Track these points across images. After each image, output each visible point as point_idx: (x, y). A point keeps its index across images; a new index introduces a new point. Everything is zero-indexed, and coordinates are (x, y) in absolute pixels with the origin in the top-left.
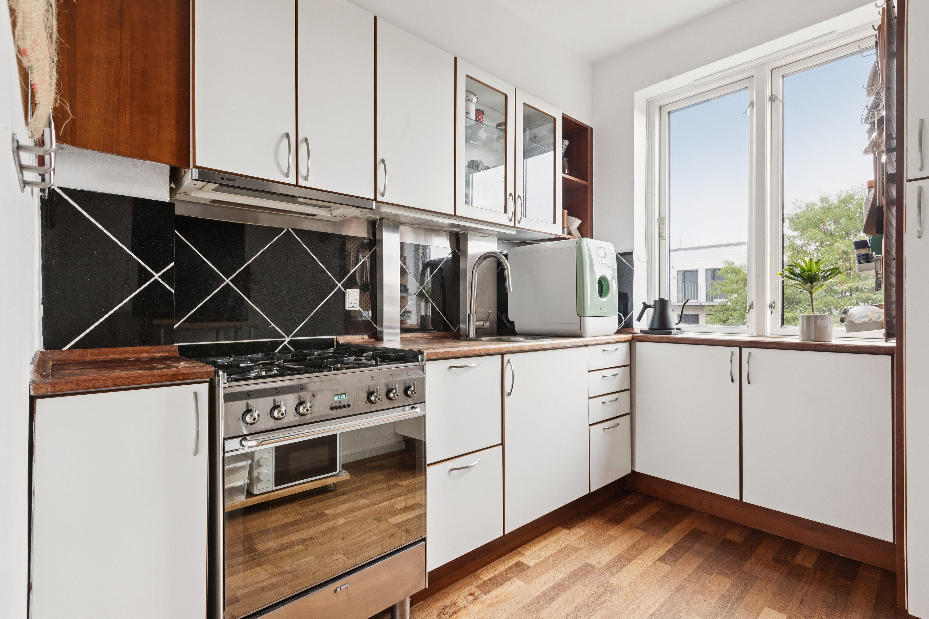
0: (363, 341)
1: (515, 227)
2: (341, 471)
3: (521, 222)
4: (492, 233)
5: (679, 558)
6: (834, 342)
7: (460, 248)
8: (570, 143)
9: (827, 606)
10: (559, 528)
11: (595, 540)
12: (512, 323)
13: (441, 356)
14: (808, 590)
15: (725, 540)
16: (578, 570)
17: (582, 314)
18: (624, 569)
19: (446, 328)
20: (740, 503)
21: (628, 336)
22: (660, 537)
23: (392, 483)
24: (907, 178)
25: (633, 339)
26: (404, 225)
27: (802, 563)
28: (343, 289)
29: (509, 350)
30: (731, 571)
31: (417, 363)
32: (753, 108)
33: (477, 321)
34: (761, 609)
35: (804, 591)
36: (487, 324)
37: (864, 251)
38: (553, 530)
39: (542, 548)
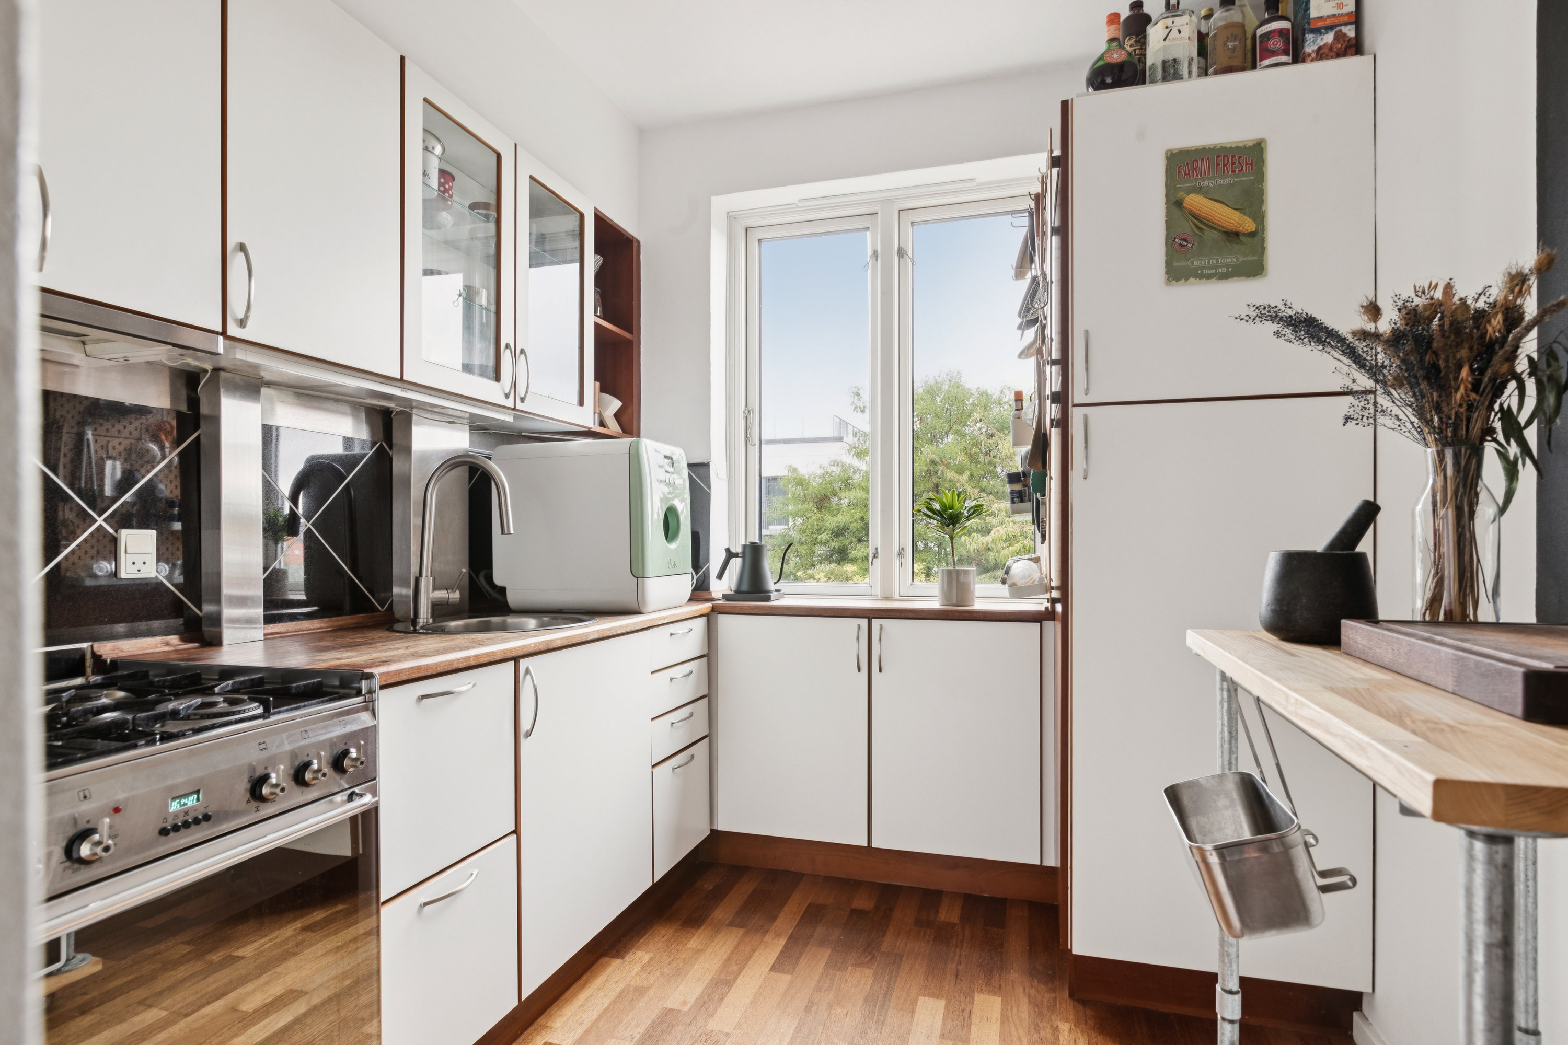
0: (167, 649)
1: (514, 409)
2: (74, 958)
3: (526, 401)
4: (459, 414)
5: (799, 958)
6: (979, 605)
7: (394, 441)
8: (604, 261)
9: (983, 971)
10: (605, 960)
11: (669, 964)
12: (502, 591)
13: (405, 677)
14: (960, 955)
15: (854, 912)
16: (653, 1026)
17: (641, 572)
18: (726, 1000)
19: (359, 605)
20: (869, 851)
21: (705, 607)
22: (767, 931)
23: (216, 957)
24: (1072, 402)
25: (713, 609)
26: (269, 387)
27: (947, 920)
28: (111, 531)
29: (530, 650)
30: (869, 957)
31: (360, 699)
32: (877, 260)
33: (435, 589)
34: (915, 1002)
35: (957, 958)
36: (455, 596)
37: (1018, 487)
38: (595, 967)
39: (582, 1006)
